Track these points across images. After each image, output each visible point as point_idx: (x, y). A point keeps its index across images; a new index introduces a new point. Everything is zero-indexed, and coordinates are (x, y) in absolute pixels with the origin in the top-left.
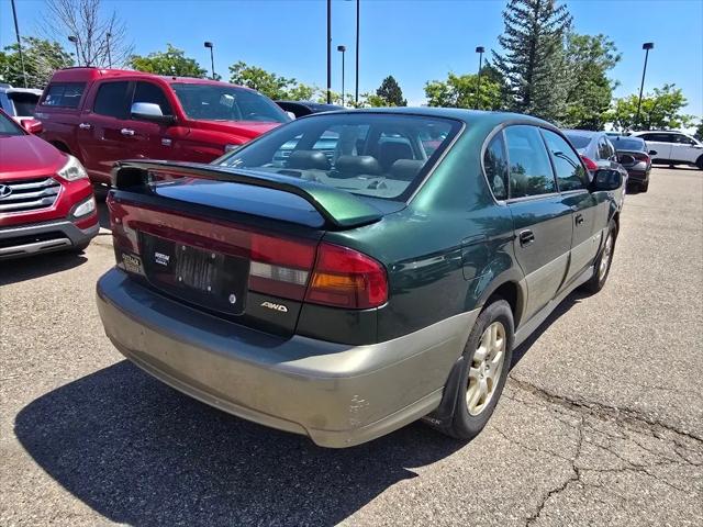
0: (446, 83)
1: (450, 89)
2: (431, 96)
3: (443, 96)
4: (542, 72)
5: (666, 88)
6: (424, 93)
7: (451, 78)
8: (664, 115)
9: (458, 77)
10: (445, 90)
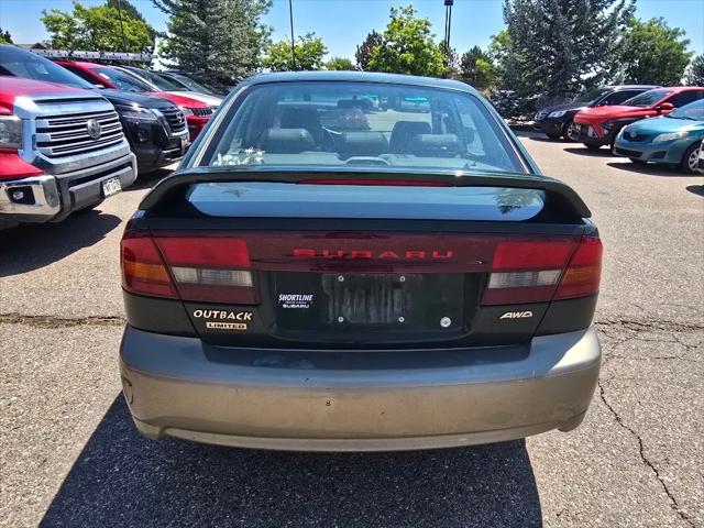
0: (72, 15)
1: (80, 23)
2: (55, 30)
3: (71, 30)
4: (218, 13)
5: (308, 36)
6: (44, 26)
7: (78, 8)
8: (313, 62)
9: (86, 7)
10: (73, 24)
